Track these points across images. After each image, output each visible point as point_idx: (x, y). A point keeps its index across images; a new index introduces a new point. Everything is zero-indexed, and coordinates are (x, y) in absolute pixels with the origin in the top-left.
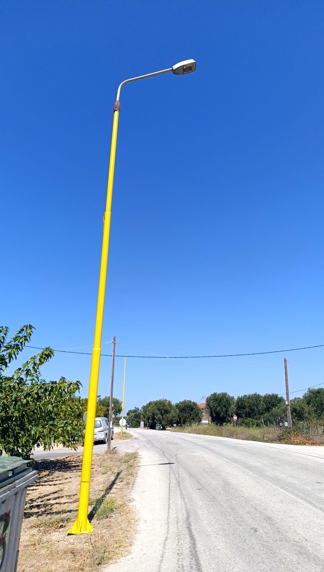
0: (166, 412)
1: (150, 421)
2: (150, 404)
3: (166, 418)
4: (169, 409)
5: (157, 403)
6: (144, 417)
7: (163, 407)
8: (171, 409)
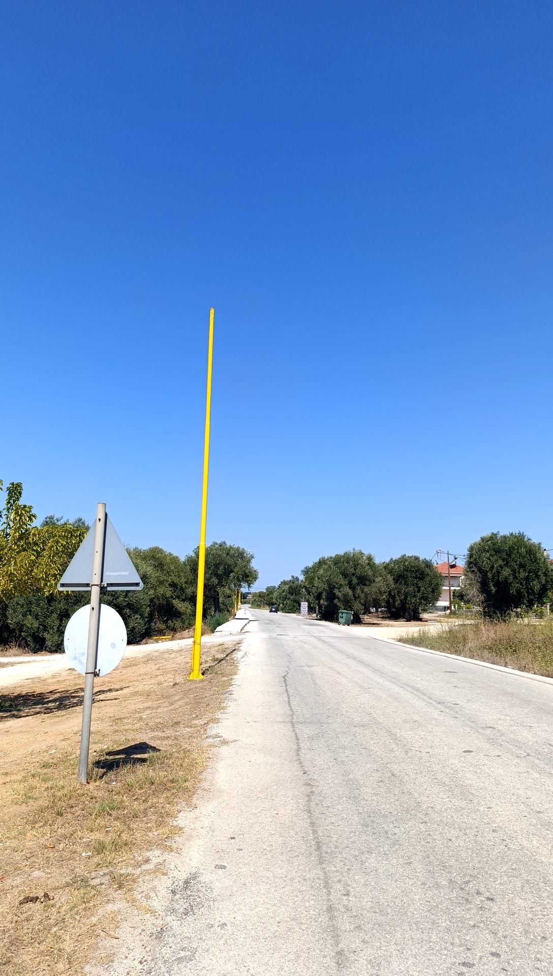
0: (364, 580)
1: (322, 601)
2: (322, 562)
3: (362, 596)
4: (370, 573)
5: (337, 561)
6: (309, 593)
7: (355, 570)
8: (374, 575)
